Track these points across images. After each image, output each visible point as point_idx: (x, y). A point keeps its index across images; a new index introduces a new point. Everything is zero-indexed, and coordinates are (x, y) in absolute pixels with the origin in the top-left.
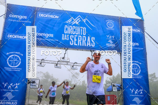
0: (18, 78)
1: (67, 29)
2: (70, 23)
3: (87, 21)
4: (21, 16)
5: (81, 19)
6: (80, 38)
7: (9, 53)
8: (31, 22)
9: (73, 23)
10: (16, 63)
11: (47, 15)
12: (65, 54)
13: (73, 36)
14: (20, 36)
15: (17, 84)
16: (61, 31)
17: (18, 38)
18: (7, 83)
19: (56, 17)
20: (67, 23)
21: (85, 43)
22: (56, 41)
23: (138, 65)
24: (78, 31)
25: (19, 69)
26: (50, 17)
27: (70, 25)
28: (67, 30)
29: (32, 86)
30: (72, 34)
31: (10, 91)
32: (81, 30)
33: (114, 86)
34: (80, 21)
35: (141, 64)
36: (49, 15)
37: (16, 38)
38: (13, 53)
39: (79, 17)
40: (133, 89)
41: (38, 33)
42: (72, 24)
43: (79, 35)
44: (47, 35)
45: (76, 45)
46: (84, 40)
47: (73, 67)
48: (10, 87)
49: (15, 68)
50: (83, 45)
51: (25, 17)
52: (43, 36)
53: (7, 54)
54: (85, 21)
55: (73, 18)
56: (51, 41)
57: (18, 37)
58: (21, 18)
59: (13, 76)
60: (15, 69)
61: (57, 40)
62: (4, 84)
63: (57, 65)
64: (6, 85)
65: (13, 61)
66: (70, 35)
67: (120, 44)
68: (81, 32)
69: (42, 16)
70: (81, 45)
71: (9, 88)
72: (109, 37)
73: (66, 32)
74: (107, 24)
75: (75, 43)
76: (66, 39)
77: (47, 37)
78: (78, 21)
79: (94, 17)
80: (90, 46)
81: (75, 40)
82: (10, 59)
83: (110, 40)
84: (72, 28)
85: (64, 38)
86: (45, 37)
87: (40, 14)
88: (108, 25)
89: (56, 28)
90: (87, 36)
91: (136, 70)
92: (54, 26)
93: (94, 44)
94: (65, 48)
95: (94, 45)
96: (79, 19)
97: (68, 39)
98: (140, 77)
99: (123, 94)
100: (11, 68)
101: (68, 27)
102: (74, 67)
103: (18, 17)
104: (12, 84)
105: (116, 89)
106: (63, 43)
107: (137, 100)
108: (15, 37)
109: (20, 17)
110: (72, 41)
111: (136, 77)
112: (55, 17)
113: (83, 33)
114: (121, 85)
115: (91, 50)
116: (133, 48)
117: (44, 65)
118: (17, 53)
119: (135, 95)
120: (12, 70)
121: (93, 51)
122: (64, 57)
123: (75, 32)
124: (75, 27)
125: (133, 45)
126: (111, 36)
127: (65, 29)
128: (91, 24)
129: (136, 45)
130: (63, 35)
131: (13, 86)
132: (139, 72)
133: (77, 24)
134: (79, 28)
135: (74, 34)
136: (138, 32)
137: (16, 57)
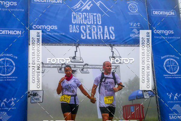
0: (14, 90)
1: (75, 18)
2: (78, 8)
3: (101, 5)
4: (9, 2)
6: (94, 28)
8: (23, 10)
9: (83, 9)
10: (8, 70)
12: (75, 52)
13: (84, 27)
14: (10, 31)
15: (12, 98)
16: (68, 21)
17: (7, 35)
19: (59, 1)
20: (75, 8)
21: (101, 35)
22: (62, 35)
23: (174, 60)
24: (90, 20)
25: (14, 77)
27: (80, 11)
28: (76, 19)
30: (84, 24)
32: (95, 17)
33: (145, 91)
34: (92, 5)
35: (178, 58)
37: (4, 34)
38: (2, 55)
40: (171, 93)
41: (35, 26)
42: (81, 9)
43: (93, 25)
44: (49, 28)
45: (90, 38)
46: (100, 31)
47: (82, 70)
48: (3, 103)
49: (8, 77)
51: (15, 4)
52: (43, 28)
54: (98, 5)
55: (82, 2)
56: (54, 35)
57: (7, 32)
58: (9, 4)
59: (6, 88)
60: (9, 79)
61: (64, 34)
63: (61, 69)
65: (4, 68)
66: (80, 25)
68: (95, 20)
69: (39, 1)
70: (96, 38)
71: (2, 105)
72: (133, 25)
73: (74, 21)
74: (129, 7)
75: (88, 36)
76: (75, 31)
77: (49, 29)
78: (89, 6)
81: (88, 32)
83: (134, 28)
84: (81, 16)
85: (73, 30)
86: (46, 30)
89: (60, 17)
90: (103, 25)
91: (173, 67)
92: (57, 14)
93: (114, 35)
94: (75, 44)
95: (114, 37)
96: (90, 2)
97: (78, 32)
98: (179, 77)
99: (158, 101)
100: (2, 78)
102: (85, 70)
103: (3, 3)
104: (6, 99)
106: (71, 38)
107: (177, 107)
108: (3, 32)
109: (7, 3)
110: (83, 34)
111: (174, 76)
113: (98, 22)
115: (110, 44)
116: (166, 37)
117: (44, 70)
118: (8, 55)
119: (174, 102)
120: (3, 80)
121: (114, 45)
122: (75, 56)
123: (86, 21)
124: (85, 14)
125: (167, 34)
126: (135, 24)
127: (73, 18)
128: (107, 8)
129: (170, 33)
130: (70, 27)
131: (7, 103)
132: (177, 69)
133: (89, 10)
134: (91, 15)
135: (86, 23)
136: (171, 15)
137: (7, 60)
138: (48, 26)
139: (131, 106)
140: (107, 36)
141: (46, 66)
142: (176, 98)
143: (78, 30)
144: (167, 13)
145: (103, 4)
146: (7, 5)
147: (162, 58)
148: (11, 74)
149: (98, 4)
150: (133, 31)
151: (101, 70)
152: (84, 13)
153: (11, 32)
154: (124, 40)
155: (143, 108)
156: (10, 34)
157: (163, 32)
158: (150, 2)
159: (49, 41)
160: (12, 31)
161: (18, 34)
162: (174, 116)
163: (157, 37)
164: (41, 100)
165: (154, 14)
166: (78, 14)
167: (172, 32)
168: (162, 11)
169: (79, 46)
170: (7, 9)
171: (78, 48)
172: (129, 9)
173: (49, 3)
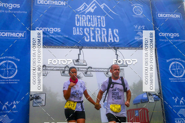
1: (78, 20)
2: (82, 11)
3: (105, 8)
4: (12, 4)
5: (97, 5)
6: (98, 31)
8: (26, 12)
9: (87, 11)
11: (49, 1)
12: (79, 55)
13: (88, 29)
14: (12, 34)
15: (14, 102)
17: (10, 37)
20: (79, 10)
21: (105, 38)
22: (66, 38)
23: (180, 63)
24: (94, 22)
25: (16, 80)
27: (83, 13)
28: (80, 22)
29: (36, 103)
30: (87, 27)
31: (5, 113)
32: (99, 19)
34: (96, 7)
37: (7, 36)
38: (4, 58)
40: (177, 97)
41: (38, 28)
42: (85, 12)
43: (97, 27)
44: (52, 30)
45: (94, 41)
46: (104, 33)
47: (86, 73)
48: (4, 106)
49: (10, 80)
51: (18, 6)
52: (46, 31)
54: (102, 8)
55: (86, 4)
56: (57, 37)
57: (10, 34)
58: (12, 7)
59: (8, 91)
60: (11, 82)
61: (67, 36)
63: (64, 72)
65: (6, 70)
66: (84, 27)
68: (99, 23)
69: (42, 3)
70: (100, 41)
71: (3, 108)
72: (137, 28)
73: (78, 24)
74: (133, 10)
75: (92, 38)
76: (79, 33)
77: (52, 32)
78: (93, 8)
81: (92, 34)
82: (1, 67)
83: (139, 31)
84: (85, 18)
85: (76, 32)
86: (49, 32)
88: (135, 11)
89: (64, 20)
91: (179, 70)
92: (60, 16)
93: (118, 38)
94: (78, 47)
95: (118, 40)
96: (94, 4)
97: (82, 34)
99: (163, 105)
100: (4, 80)
102: (88, 73)
104: (8, 102)
105: (153, 99)
106: (75, 40)
107: (183, 112)
108: (6, 34)
109: (10, 5)
110: (87, 37)
111: (180, 80)
113: (102, 24)
114: (160, 93)
115: (114, 47)
116: (172, 40)
117: (46, 73)
118: (10, 57)
119: (180, 106)
120: (5, 83)
121: (118, 48)
122: (79, 59)
123: (90, 23)
124: (89, 16)
125: (172, 37)
126: (140, 26)
127: (76, 20)
128: (111, 10)
129: (176, 36)
130: (74, 29)
131: (9, 106)
132: (182, 73)
133: (92, 12)
134: (95, 17)
135: (90, 25)
136: (177, 18)
137: (9, 63)
138: (51, 28)
139: (135, 110)
140: (111, 39)
141: (49, 69)
142: (182, 102)
143: (81, 32)
144: (173, 16)
145: (107, 6)
146: (10, 7)
147: (167, 61)
148: (14, 76)
149: (102, 6)
150: (137, 34)
151: (105, 73)
152: (88, 16)
153: (14, 35)
154: (129, 42)
155: (148, 112)
156: (13, 36)
157: (168, 35)
159: (53, 44)
160: (15, 33)
162: (180, 121)
163: (163, 40)
164: (43, 103)
165: (159, 16)
166: (81, 16)
167: (177, 35)
168: (167, 14)
169: (83, 49)
170: (10, 12)
171: (81, 50)
172: (134, 11)
173: (52, 5)
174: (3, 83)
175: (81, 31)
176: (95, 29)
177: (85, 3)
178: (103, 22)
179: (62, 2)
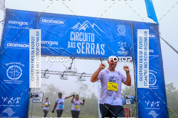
0: (19, 91)
1: (73, 36)
2: (76, 29)
3: (95, 27)
5: (88, 24)
6: (88, 45)
7: (9, 64)
9: (80, 29)
10: (16, 75)
11: (51, 20)
12: (71, 63)
13: (80, 44)
14: (20, 45)
16: (67, 39)
17: (18, 47)
18: (7, 98)
19: (61, 22)
20: (74, 28)
21: (94, 51)
22: (61, 49)
23: (153, 74)
24: (85, 38)
25: (20, 81)
26: (54, 23)
27: (77, 31)
28: (74, 37)
29: (35, 100)
30: (79, 42)
32: (89, 36)
33: (127, 98)
34: (88, 26)
35: (156, 73)
36: (52, 21)
38: (13, 63)
39: (87, 22)
40: (149, 101)
41: (41, 41)
42: (78, 30)
44: (51, 43)
45: (84, 53)
46: (93, 47)
47: (80, 78)
48: (10, 101)
49: (15, 81)
50: (92, 53)
52: (47, 43)
53: (7, 64)
54: (93, 27)
56: (55, 49)
57: (19, 45)
58: (22, 24)
59: (13, 89)
61: (63, 49)
62: (4, 99)
63: (62, 76)
64: (5, 100)
65: (13, 73)
66: (77, 42)
67: (133, 51)
68: (89, 39)
69: (45, 22)
70: (89, 53)
72: (120, 44)
73: (72, 39)
75: (82, 51)
76: (72, 46)
77: (51, 45)
78: (85, 27)
79: (104, 22)
80: (99, 54)
81: (83, 48)
82: (10, 70)
83: (122, 47)
84: (78, 34)
85: (70, 45)
86: (49, 45)
87: (42, 20)
89: (61, 35)
90: (95, 43)
92: (59, 32)
93: (104, 51)
94: (71, 57)
95: (104, 53)
96: (87, 24)
97: (75, 47)
98: (156, 88)
99: (137, 107)
100: (11, 81)
101: (75, 34)
102: (83, 78)
103: (18, 23)
104: (13, 98)
105: (130, 102)
106: (69, 52)
107: (153, 113)
108: (16, 45)
109: (21, 23)
110: (79, 49)
111: (152, 87)
112: (59, 22)
113: (92, 40)
114: (135, 97)
115: (100, 59)
118: (17, 63)
120: (12, 83)
121: (103, 60)
122: (71, 67)
123: (82, 39)
124: (82, 33)
126: (122, 43)
127: (71, 36)
128: (100, 29)
129: (151, 52)
130: (68, 43)
131: (13, 101)
132: (154, 82)
133: (85, 30)
134: (86, 34)
135: (81, 41)
136: (152, 38)
137: (16, 67)
140: (98, 52)
142: (152, 106)
144: (149, 36)
145: (97, 26)
150: (120, 49)
152: (80, 33)
156: (21, 47)
158: (136, 25)
160: (22, 45)
161: (26, 47)
169: (74, 59)
170: (20, 28)
171: (73, 60)
172: (118, 31)
173: (53, 23)
174: (10, 83)
175: (74, 45)
176: (86, 44)
177: (79, 23)
178: (93, 38)
179: (61, 21)
